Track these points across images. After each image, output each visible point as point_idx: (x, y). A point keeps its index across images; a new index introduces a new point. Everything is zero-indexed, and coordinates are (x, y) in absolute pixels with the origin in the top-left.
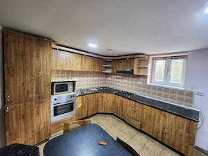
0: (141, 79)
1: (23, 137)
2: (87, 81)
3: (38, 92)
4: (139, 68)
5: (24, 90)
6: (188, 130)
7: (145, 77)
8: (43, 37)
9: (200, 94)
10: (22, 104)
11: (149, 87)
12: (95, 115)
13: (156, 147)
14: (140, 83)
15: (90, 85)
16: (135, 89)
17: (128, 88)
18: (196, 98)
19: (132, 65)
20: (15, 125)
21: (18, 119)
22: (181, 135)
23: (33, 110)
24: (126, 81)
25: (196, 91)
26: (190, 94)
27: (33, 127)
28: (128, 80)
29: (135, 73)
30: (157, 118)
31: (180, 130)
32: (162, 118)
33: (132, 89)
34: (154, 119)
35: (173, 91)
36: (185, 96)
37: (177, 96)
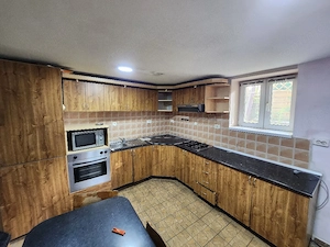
0: (219, 120)
1: (28, 213)
2: (134, 127)
3: (44, 147)
4: (216, 101)
5: (22, 145)
6: (293, 211)
7: (226, 116)
8: (45, 64)
9: (322, 144)
10: (20, 166)
11: (233, 132)
12: (147, 179)
13: (239, 237)
14: (217, 126)
15: (139, 132)
16: (211, 138)
17: (200, 135)
18: (315, 150)
19: (201, 97)
20: (12, 196)
21: (16, 187)
22: (281, 220)
23: (39, 174)
24: (196, 123)
25: (314, 138)
26: (304, 144)
27: (41, 199)
28: (200, 122)
29: (207, 110)
30: (240, 187)
31: (280, 211)
32: (249, 187)
33: (205, 137)
34: (237, 189)
35: (273, 139)
36: (294, 149)
37: (280, 148)
